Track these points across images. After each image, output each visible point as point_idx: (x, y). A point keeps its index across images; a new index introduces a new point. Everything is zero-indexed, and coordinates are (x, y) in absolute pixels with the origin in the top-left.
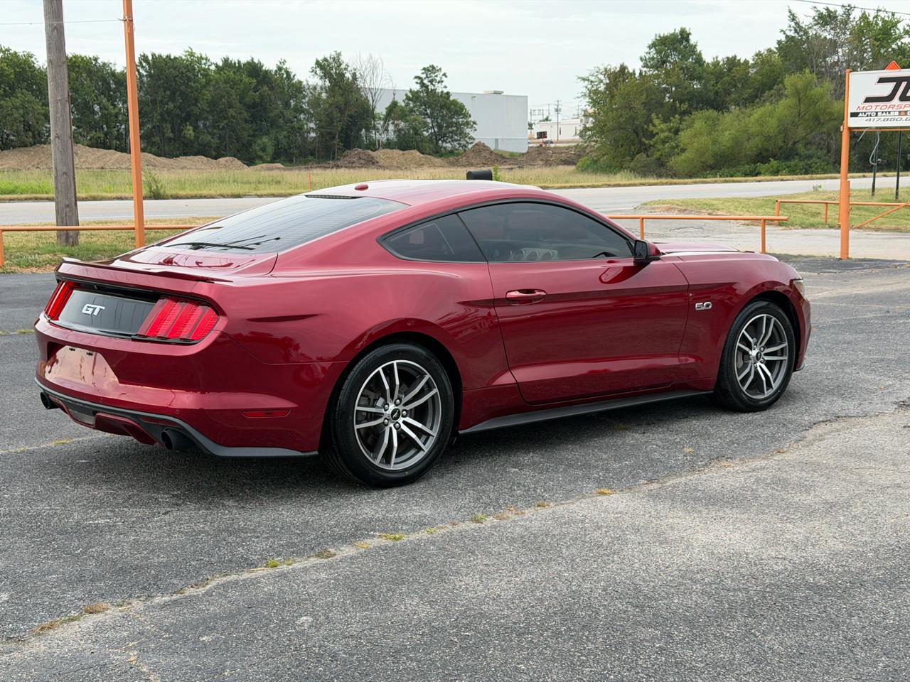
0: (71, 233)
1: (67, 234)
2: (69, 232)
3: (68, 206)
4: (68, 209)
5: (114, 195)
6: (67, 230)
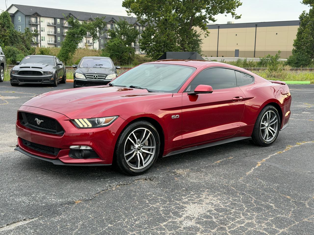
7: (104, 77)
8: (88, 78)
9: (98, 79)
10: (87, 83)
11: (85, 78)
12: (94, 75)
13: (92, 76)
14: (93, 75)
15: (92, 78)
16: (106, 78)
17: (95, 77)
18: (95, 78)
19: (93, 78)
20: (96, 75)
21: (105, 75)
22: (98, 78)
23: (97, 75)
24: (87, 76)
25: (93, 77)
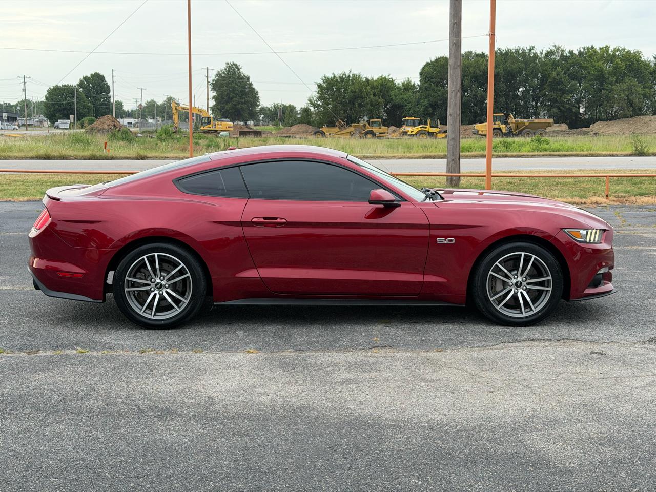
0: (454, 178)
1: (452, 179)
2: (453, 177)
3: (453, 160)
4: (453, 162)
5: (608, 153)
6: (452, 176)
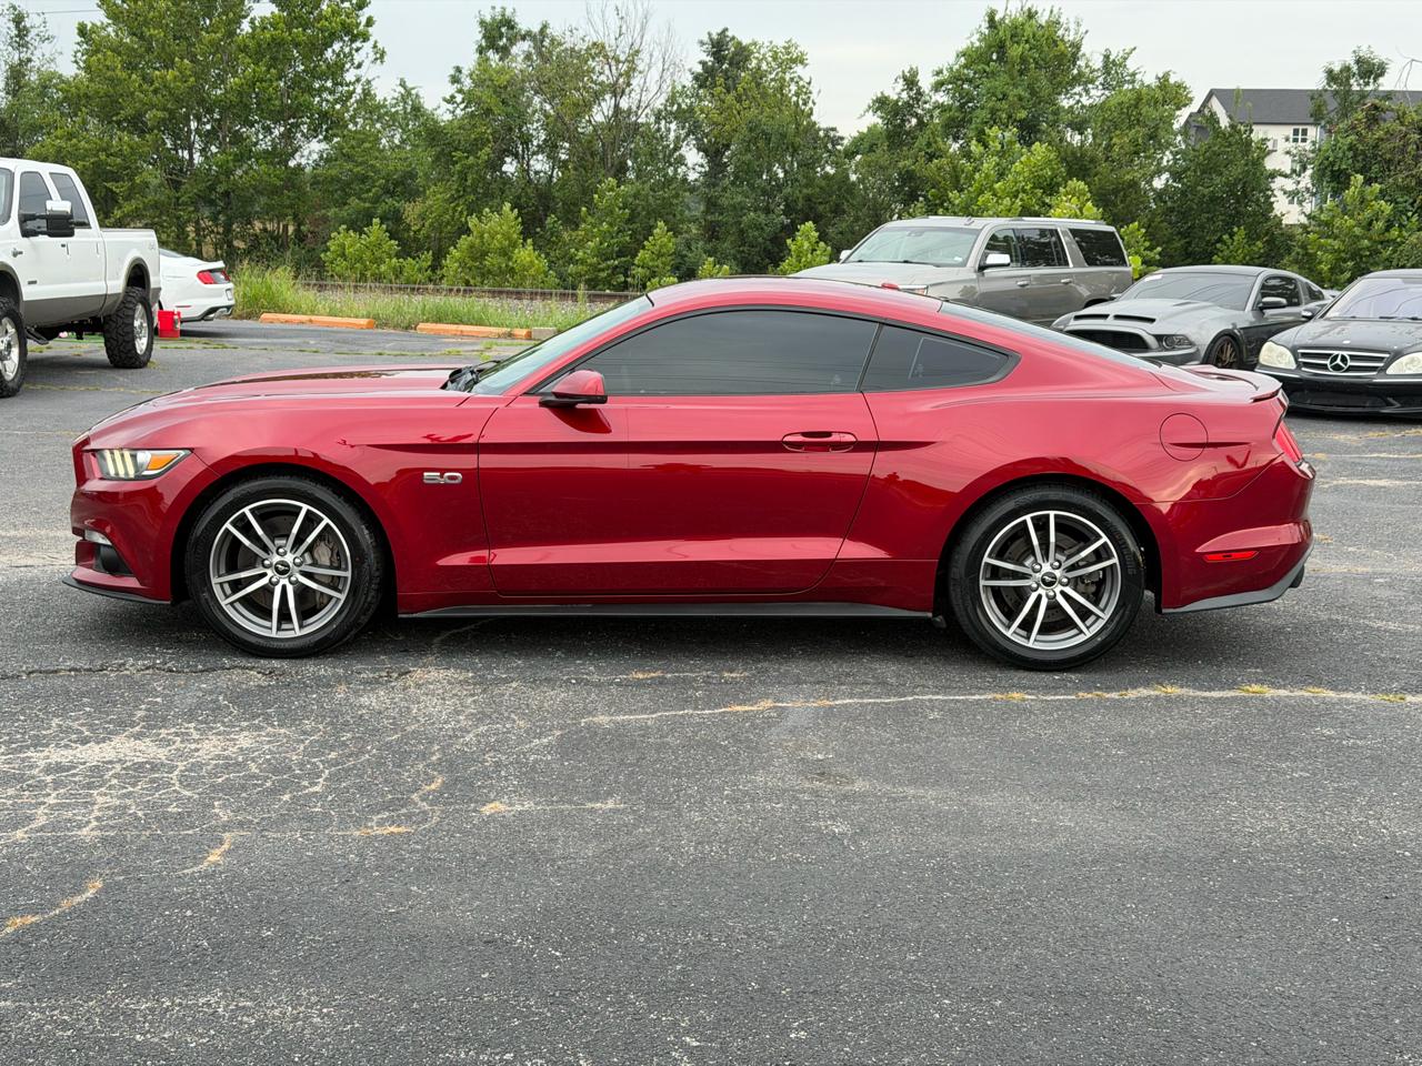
7: (1382, 365)
8: (1306, 365)
9: (1347, 370)
10: (1296, 391)
11: (1293, 366)
12: (1335, 353)
13: (1326, 356)
14: (1330, 355)
15: (1324, 367)
16: (1389, 371)
17: (1338, 361)
18: (1337, 368)
19: (1326, 365)
20: (1341, 353)
21: (1387, 355)
22: (1351, 369)
23: (1346, 353)
24: (1304, 355)
25: (1327, 362)
